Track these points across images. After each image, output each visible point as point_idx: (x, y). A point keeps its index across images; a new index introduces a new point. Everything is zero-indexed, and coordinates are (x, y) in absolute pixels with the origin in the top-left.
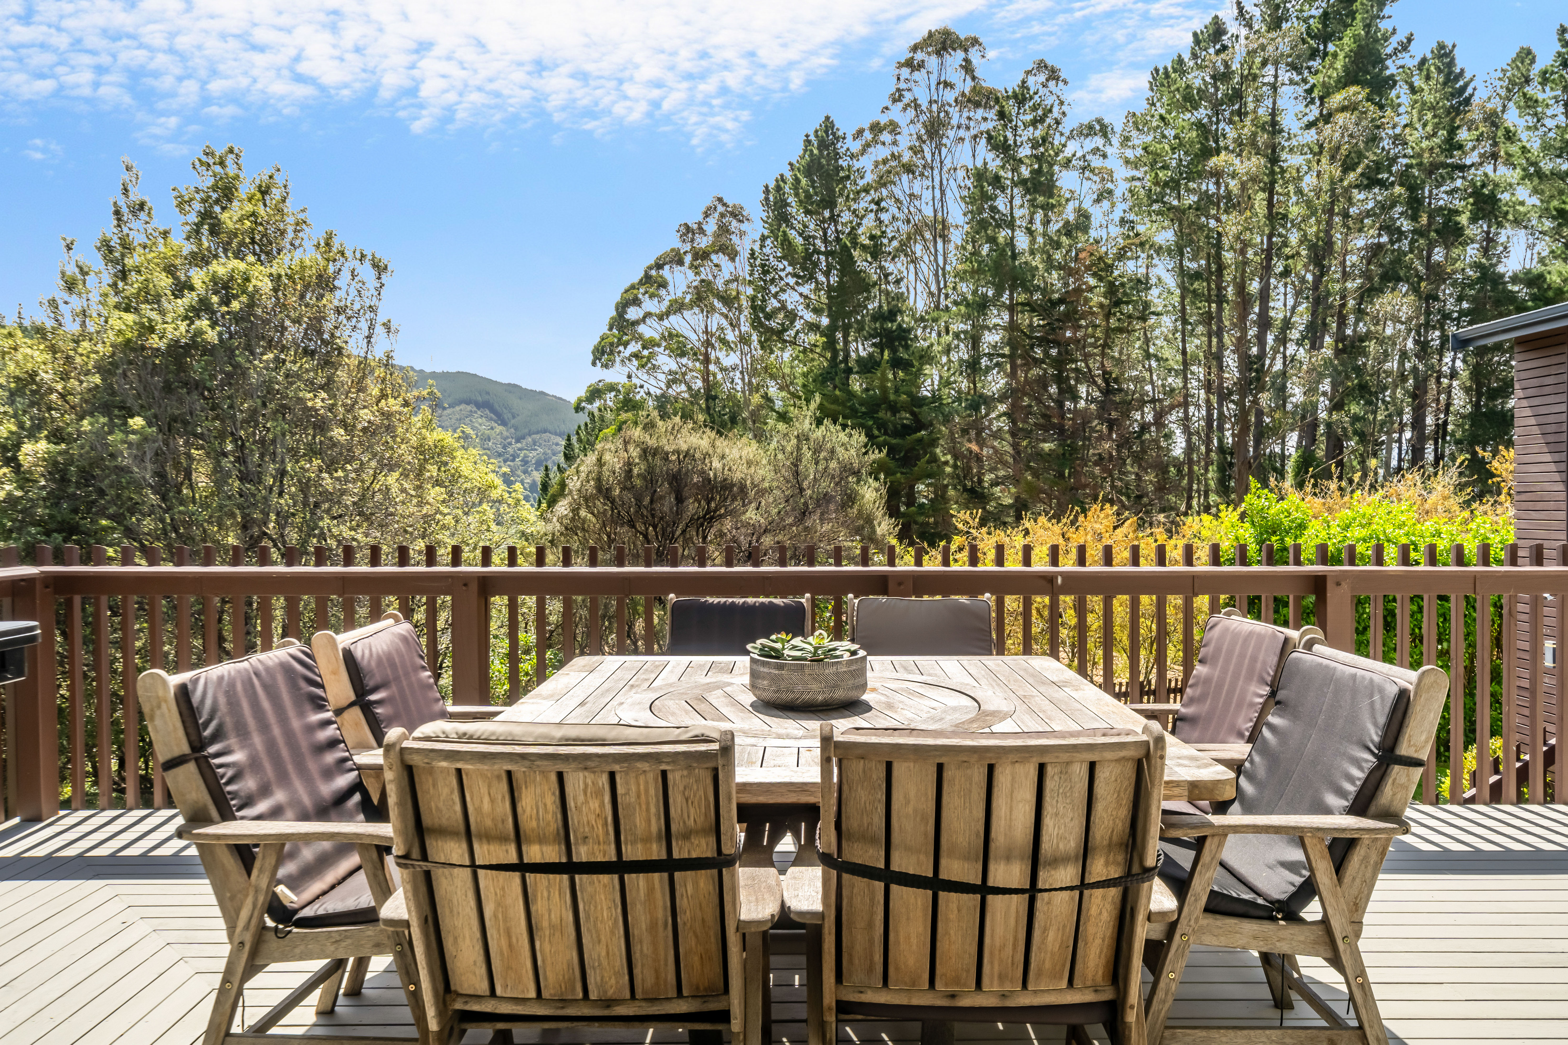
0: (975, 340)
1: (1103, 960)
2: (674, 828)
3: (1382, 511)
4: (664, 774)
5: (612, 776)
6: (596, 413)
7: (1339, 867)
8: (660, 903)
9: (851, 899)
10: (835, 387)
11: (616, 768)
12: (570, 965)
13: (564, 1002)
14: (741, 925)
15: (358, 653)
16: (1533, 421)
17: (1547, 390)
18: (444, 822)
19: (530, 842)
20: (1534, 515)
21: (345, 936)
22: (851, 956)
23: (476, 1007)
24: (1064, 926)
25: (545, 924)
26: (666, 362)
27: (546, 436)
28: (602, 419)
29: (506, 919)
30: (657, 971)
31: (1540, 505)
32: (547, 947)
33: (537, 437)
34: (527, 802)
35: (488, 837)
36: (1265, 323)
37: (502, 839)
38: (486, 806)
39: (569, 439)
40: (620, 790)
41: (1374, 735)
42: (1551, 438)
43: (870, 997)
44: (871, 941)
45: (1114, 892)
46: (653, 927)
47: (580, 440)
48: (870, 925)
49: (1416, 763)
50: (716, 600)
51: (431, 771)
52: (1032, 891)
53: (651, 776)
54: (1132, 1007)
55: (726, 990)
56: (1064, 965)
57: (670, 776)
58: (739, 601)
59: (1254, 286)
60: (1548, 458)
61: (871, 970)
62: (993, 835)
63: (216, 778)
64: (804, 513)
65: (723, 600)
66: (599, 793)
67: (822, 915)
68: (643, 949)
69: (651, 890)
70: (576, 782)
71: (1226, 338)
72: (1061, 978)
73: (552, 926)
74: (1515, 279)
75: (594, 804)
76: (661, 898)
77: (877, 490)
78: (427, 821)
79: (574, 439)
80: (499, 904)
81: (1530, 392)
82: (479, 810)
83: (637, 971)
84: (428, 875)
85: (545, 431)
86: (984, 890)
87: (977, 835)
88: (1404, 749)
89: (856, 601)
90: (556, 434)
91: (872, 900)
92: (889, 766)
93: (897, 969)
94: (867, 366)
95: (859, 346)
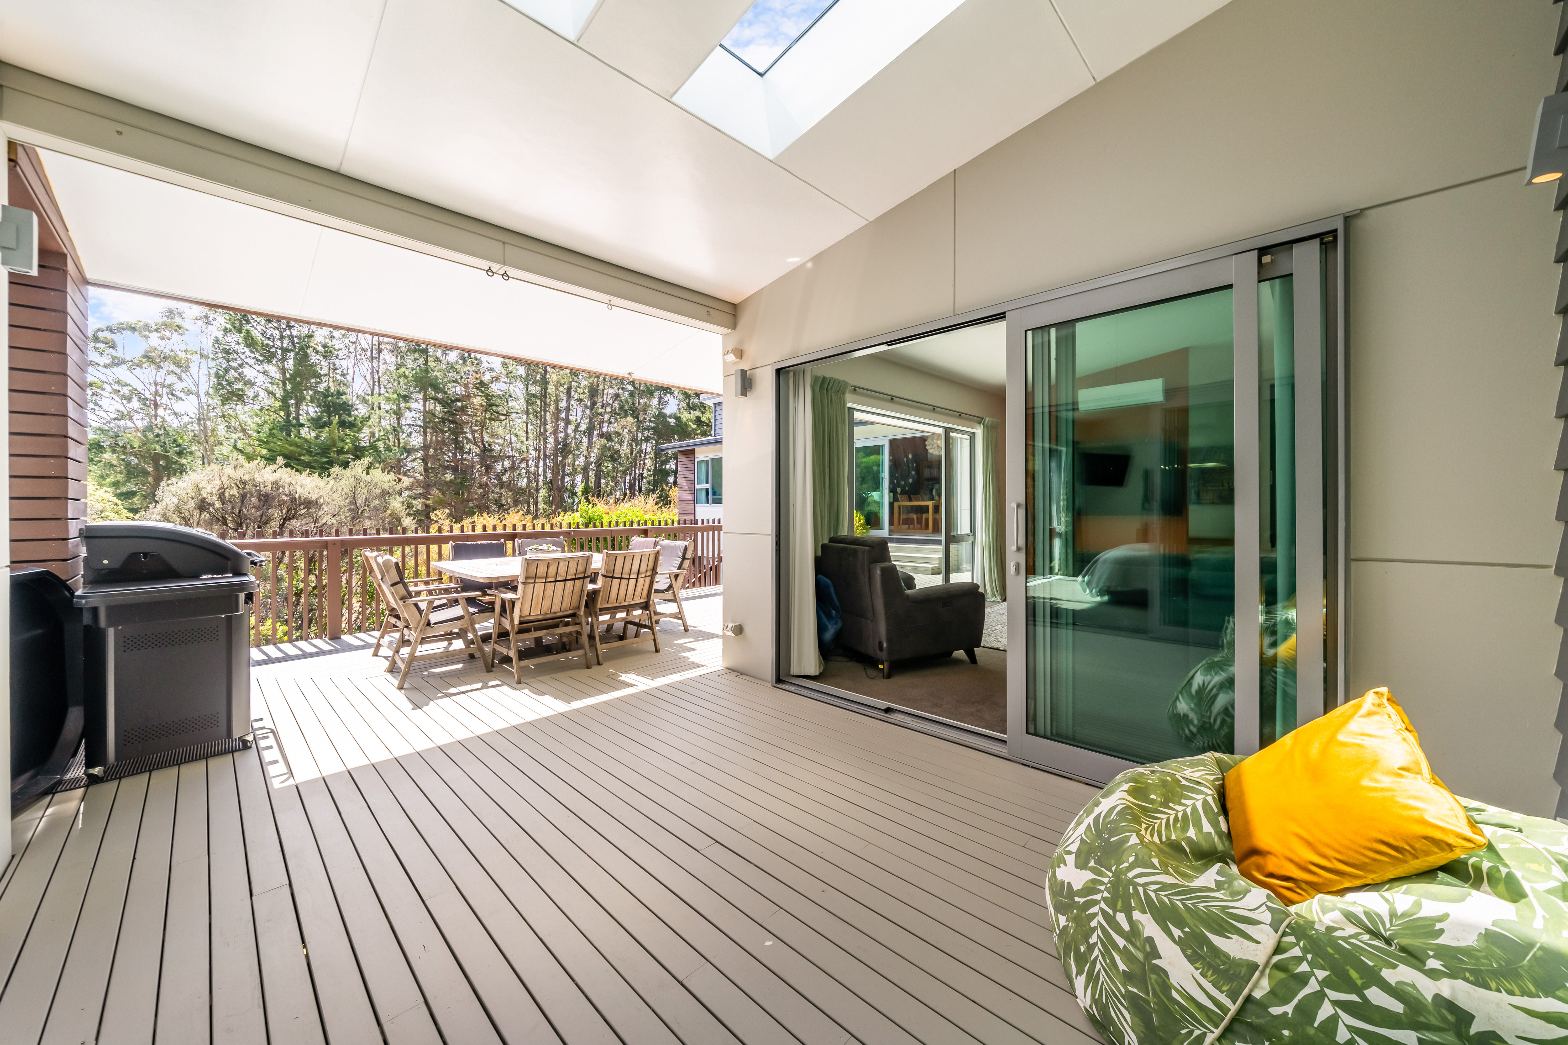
0: (399, 414)
2: (578, 572)
3: (630, 511)
7: (676, 580)
13: (545, 614)
16: (684, 479)
17: (688, 469)
18: (531, 575)
19: (549, 578)
20: (685, 512)
24: (642, 586)
30: (566, 604)
31: (686, 509)
34: (550, 569)
35: (540, 578)
36: (568, 422)
37: (543, 578)
38: (542, 570)
40: (570, 564)
41: (681, 554)
42: (689, 486)
43: (604, 606)
44: (607, 594)
45: (649, 578)
46: (569, 594)
48: (608, 590)
49: (688, 559)
50: (470, 543)
51: (532, 564)
52: (637, 578)
53: (576, 561)
55: (579, 607)
57: (580, 561)
58: (479, 542)
59: (563, 404)
60: (688, 492)
62: (632, 569)
66: (565, 565)
67: (600, 588)
68: (566, 599)
69: (570, 585)
70: (561, 564)
71: (548, 427)
74: (670, 416)
75: (564, 568)
76: (572, 587)
78: (528, 575)
81: (683, 469)
82: (540, 572)
86: (629, 579)
88: (686, 557)
92: (616, 557)
94: (318, 424)
95: (310, 410)
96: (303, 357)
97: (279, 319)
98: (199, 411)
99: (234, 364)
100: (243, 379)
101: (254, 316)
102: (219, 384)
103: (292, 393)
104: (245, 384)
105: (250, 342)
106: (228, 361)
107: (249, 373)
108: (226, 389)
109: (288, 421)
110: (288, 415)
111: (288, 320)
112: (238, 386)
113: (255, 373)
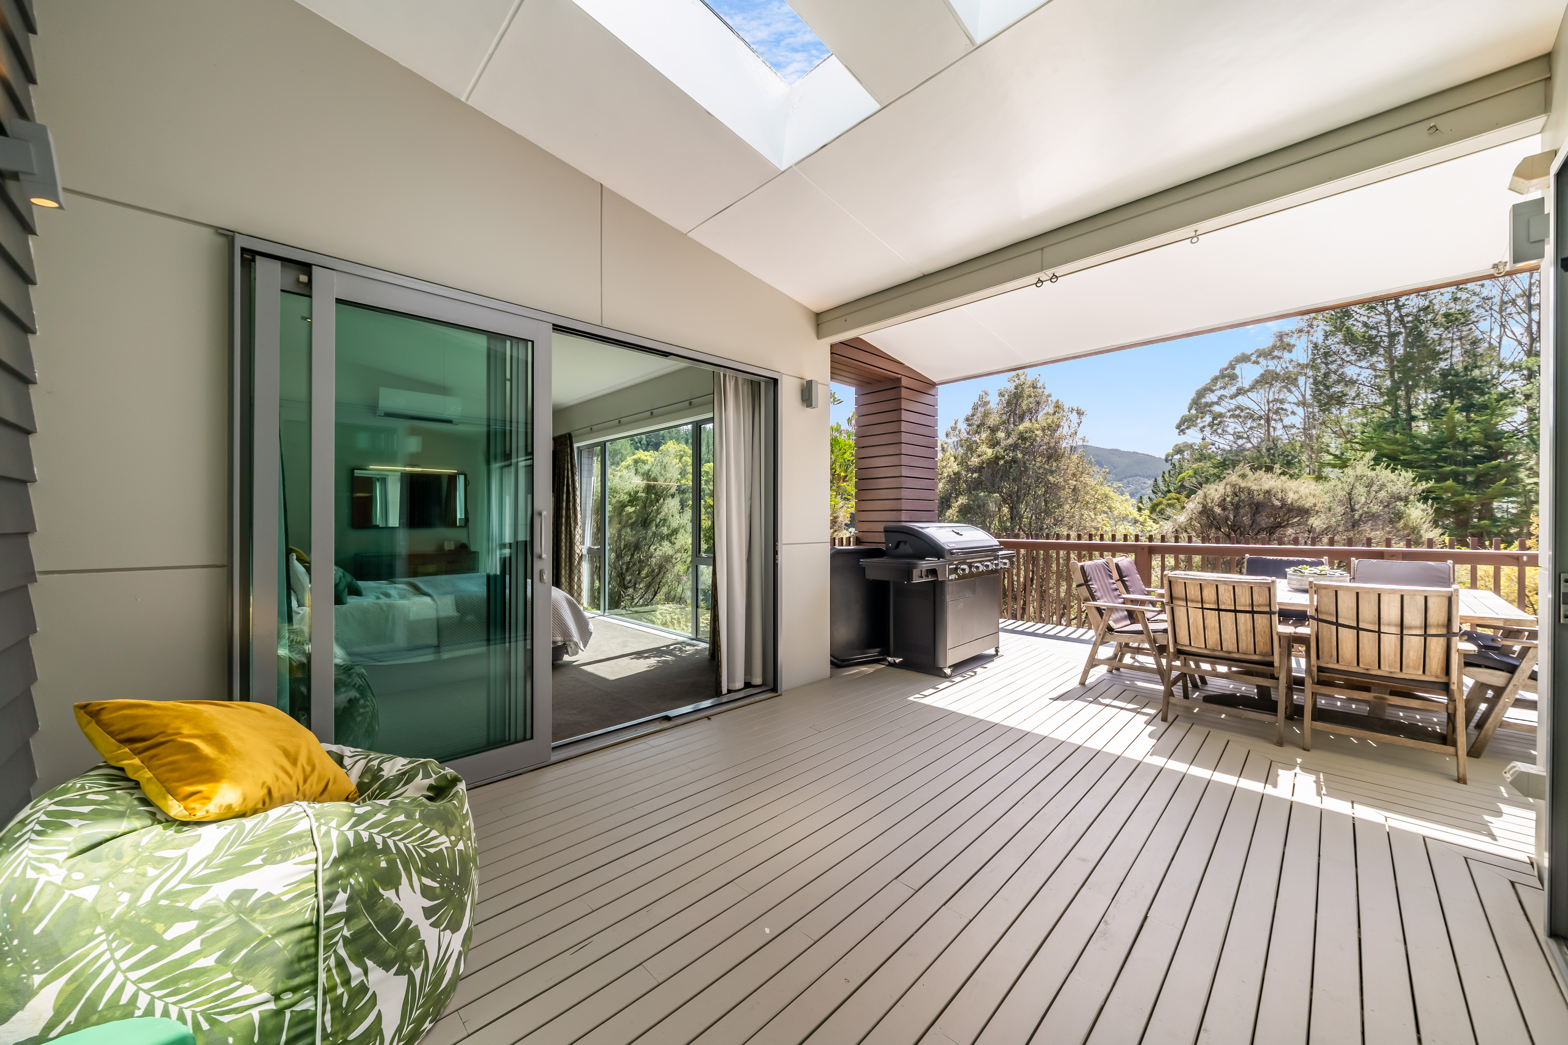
1: (1440, 667)
2: (1254, 603)
4: (1251, 587)
5: (1234, 587)
6: (1177, 464)
8: (1249, 625)
9: (1322, 633)
10: (1396, 433)
11: (1235, 584)
12: (1217, 639)
13: (1214, 650)
14: (1278, 633)
15: (1120, 564)
18: (1179, 596)
19: (1206, 603)
21: (1132, 636)
22: (1323, 651)
23: (1185, 648)
24: (1418, 651)
25: (1209, 626)
26: (1233, 426)
27: (1136, 478)
28: (1181, 467)
29: (1196, 624)
30: (1247, 645)
32: (1209, 633)
33: (1131, 479)
34: (1205, 593)
35: (1192, 601)
37: (1197, 602)
38: (1193, 592)
39: (1156, 481)
40: (1236, 591)
43: (1330, 666)
44: (1331, 647)
45: (1441, 640)
46: (1246, 631)
47: (1164, 480)
48: (1330, 642)
50: (1271, 558)
51: (1176, 582)
52: (1402, 635)
53: (1247, 588)
54: (1454, 683)
55: (1273, 654)
56: (1419, 665)
57: (1254, 589)
61: (1331, 656)
62: (1382, 616)
63: (1092, 591)
64: (1355, 524)
65: (1275, 558)
66: (1229, 591)
67: (1310, 635)
68: (1242, 637)
69: (1246, 621)
70: (1221, 589)
72: (1419, 670)
73: (1212, 628)
75: (1228, 594)
76: (1250, 624)
77: (1423, 510)
78: (1174, 595)
79: (1160, 479)
80: (1194, 619)
82: (1190, 593)
83: (1240, 644)
84: (1172, 608)
85: (1136, 476)
86: (1379, 632)
87: (1375, 616)
89: (1357, 561)
90: (1144, 477)
91: (1331, 634)
92: (1336, 592)
93: (1343, 658)
94: (1435, 412)
95: (1424, 397)
96: (1416, 337)
97: (1383, 300)
98: (1304, 420)
99: (1333, 367)
100: (1343, 379)
101: (1353, 308)
102: (1318, 390)
103: (1401, 382)
104: (1346, 385)
105: (1350, 338)
106: (1327, 364)
107: (1351, 371)
108: (1325, 394)
109: (1395, 414)
110: (1396, 408)
111: (1396, 297)
112: (1338, 389)
113: (1358, 370)
